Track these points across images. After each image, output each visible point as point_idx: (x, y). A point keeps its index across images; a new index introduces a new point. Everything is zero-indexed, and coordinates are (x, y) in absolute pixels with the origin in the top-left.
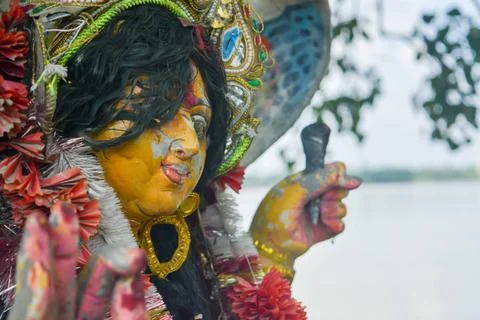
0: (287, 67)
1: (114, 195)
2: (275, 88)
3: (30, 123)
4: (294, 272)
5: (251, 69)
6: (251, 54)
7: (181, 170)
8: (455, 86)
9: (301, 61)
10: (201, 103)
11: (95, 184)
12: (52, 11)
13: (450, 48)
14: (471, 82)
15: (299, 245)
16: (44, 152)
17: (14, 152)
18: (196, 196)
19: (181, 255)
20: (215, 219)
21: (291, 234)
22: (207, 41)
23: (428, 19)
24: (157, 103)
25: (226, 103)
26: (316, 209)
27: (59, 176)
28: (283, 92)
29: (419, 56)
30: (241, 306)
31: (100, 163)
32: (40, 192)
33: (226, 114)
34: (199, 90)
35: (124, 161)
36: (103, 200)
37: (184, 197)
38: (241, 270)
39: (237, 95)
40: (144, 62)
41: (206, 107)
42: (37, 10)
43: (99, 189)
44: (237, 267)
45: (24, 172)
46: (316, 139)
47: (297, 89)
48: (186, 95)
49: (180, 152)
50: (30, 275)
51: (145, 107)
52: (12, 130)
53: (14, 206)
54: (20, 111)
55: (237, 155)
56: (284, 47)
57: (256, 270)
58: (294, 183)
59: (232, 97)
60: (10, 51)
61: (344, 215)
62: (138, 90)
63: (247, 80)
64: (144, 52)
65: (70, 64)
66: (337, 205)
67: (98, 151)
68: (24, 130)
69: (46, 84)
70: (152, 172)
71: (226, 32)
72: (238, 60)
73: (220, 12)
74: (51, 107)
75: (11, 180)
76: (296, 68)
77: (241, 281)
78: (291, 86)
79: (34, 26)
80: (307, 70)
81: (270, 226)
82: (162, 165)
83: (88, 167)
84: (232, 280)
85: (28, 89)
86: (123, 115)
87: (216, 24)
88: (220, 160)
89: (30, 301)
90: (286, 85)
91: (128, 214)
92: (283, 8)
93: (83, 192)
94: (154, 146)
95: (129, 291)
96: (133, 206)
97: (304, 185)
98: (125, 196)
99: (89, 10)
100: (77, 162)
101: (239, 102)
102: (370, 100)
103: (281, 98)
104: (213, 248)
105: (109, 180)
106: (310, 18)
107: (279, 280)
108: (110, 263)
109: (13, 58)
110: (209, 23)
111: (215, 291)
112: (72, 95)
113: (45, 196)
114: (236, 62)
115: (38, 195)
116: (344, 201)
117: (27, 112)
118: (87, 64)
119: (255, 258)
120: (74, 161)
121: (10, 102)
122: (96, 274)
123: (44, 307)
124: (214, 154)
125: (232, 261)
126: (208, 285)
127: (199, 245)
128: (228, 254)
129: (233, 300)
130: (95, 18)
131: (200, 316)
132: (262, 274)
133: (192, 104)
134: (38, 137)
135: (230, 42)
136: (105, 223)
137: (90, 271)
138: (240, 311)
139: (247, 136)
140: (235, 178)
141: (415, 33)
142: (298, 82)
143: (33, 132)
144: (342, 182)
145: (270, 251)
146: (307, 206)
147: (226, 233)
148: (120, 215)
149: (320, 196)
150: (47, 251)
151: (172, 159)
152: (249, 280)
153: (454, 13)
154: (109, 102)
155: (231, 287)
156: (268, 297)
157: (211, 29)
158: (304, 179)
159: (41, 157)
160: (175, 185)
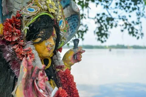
0: (71, 27)
1: (37, 53)
2: (68, 31)
3: (21, 38)
4: (71, 69)
5: (65, 28)
6: (65, 25)
7: (51, 48)
8: (103, 29)
9: (74, 26)
10: (55, 35)
11: (33, 50)
12: (26, 16)
13: (103, 21)
14: (106, 28)
15: (72, 63)
16: (24, 44)
17: (18, 44)
18: (53, 53)
19: (49, 65)
20: (56, 58)
21: (70, 61)
22: (57, 23)
23: (98, 15)
24: (46, 35)
25: (60, 35)
26: (76, 56)
27: (26, 49)
28: (70, 32)
29: (96, 23)
30: (61, 75)
31: (35, 46)
32: (23, 52)
33: (59, 37)
34: (55, 32)
35: (39, 46)
36: (35, 54)
37: (51, 53)
38: (61, 68)
39: (62, 33)
40: (44, 27)
41: (56, 36)
42: (23, 15)
43: (34, 52)
44: (60, 67)
45: (20, 48)
46: (76, 42)
47: (73, 31)
48: (52, 33)
49: (51, 45)
50: (23, 69)
51: (44, 36)
52: (18, 39)
53: (17, 54)
54: (19, 36)
55: (61, 45)
56: (70, 23)
57: (64, 68)
58: (72, 51)
59: (61, 34)
60: (17, 23)
61: (81, 57)
62: (43, 32)
63: (64, 30)
64: (44, 25)
65: (29, 26)
66: (80, 55)
67: (34, 44)
68: (20, 39)
69: (25, 31)
70: (45, 49)
71: (60, 20)
72: (62, 26)
73: (59, 16)
74: (25, 35)
75: (17, 49)
76: (73, 27)
77: (61, 70)
78: (72, 31)
79: (23, 18)
80: (75, 28)
81: (67, 59)
82: (47, 47)
83: (32, 47)
84: (59, 70)
85: (21, 31)
86: (39, 37)
87: (58, 19)
88: (58, 46)
89: (23, 74)
90: (70, 31)
91: (40, 57)
92: (71, 15)
93: (31, 52)
94: (45, 43)
95: (42, 73)
96: (40, 55)
97: (74, 51)
98: (39, 53)
99: (33, 16)
100: (30, 46)
101: (62, 35)
102: (85, 31)
103: (69, 33)
104: (55, 63)
105: (36, 50)
106: (76, 17)
107: (69, 70)
108: (38, 67)
109: (18, 25)
110: (57, 19)
111: (56, 72)
112: (29, 33)
113: (24, 53)
114: (62, 27)
115: (22, 53)
116: (81, 55)
117: (20, 36)
118: (33, 26)
119: (64, 66)
120: (29, 46)
121: (17, 34)
122: (35, 69)
123: (26, 75)
124: (57, 45)
125: (59, 66)
126: (54, 71)
127: (53, 63)
128: (58, 65)
129: (59, 74)
130: (35, 17)
131: (53, 77)
132: (65, 69)
133: (53, 35)
134: (23, 41)
135: (61, 23)
136: (35, 58)
137: (34, 69)
138: (61, 76)
139: (63, 42)
140: (60, 50)
141: (95, 18)
142: (73, 30)
143: (21, 40)
144: (81, 51)
145: (66, 64)
146: (74, 56)
147: (58, 61)
148: (38, 57)
149: (77, 54)
150: (27, 65)
151: (49, 46)
152: (62, 70)
153: (104, 14)
154: (37, 34)
155: (59, 71)
156: (66, 74)
157: (57, 20)
158: (74, 50)
159: (23, 45)
160: (49, 51)
